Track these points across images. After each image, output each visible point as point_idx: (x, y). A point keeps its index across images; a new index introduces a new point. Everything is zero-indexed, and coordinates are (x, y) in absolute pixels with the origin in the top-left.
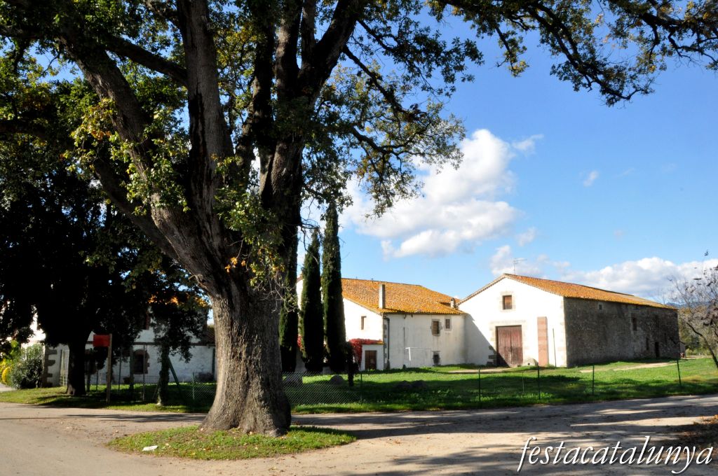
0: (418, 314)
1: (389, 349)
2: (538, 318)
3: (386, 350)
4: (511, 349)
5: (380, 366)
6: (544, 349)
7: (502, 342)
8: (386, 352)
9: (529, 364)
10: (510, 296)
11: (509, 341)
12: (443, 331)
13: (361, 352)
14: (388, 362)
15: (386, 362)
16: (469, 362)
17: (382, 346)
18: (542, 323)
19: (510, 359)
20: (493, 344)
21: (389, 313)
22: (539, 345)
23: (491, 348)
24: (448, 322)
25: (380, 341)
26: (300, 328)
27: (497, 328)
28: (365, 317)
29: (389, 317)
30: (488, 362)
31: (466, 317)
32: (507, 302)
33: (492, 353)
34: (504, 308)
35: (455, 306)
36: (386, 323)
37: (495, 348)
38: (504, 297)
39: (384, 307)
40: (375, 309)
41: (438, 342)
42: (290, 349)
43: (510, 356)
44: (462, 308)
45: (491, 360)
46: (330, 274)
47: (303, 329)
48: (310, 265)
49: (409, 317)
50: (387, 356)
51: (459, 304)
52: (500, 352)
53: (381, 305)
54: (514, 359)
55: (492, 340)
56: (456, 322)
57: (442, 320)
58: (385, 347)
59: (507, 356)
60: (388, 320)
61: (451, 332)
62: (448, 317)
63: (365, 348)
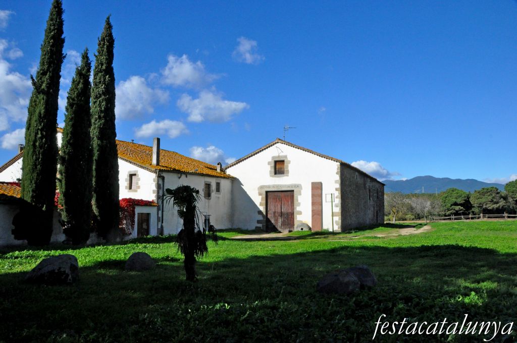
0: (192, 174)
1: (163, 212)
2: (313, 183)
3: (160, 212)
4: (282, 214)
5: (153, 232)
6: (317, 213)
7: (272, 208)
8: (160, 215)
9: (302, 229)
10: (283, 161)
11: (279, 206)
12: (213, 194)
13: (134, 214)
14: (162, 227)
15: (159, 227)
16: (235, 227)
17: (156, 208)
18: (317, 188)
19: (280, 224)
20: (262, 209)
21: (165, 171)
22: (313, 211)
23: (260, 212)
24: (218, 185)
25: (153, 202)
26: (60, 181)
27: (267, 192)
28: (135, 175)
29: (164, 174)
30: (256, 227)
31: (234, 181)
32: (279, 167)
33: (260, 218)
34: (275, 173)
35: (221, 170)
36: (161, 182)
37: (264, 213)
38: (276, 162)
39: (158, 164)
40: (147, 165)
41: (209, 206)
42: (44, 209)
43: (280, 221)
44: (230, 172)
45: (260, 225)
46: (101, 111)
47: (64, 182)
48: (79, 95)
49: (183, 176)
50: (161, 220)
51: (226, 169)
52: (269, 216)
53: (154, 161)
54: (283, 224)
55: (261, 204)
56: (225, 185)
57: (213, 182)
58: (158, 210)
59: (276, 220)
60: (163, 178)
61: (221, 195)
62: (218, 180)
63: (138, 210)
